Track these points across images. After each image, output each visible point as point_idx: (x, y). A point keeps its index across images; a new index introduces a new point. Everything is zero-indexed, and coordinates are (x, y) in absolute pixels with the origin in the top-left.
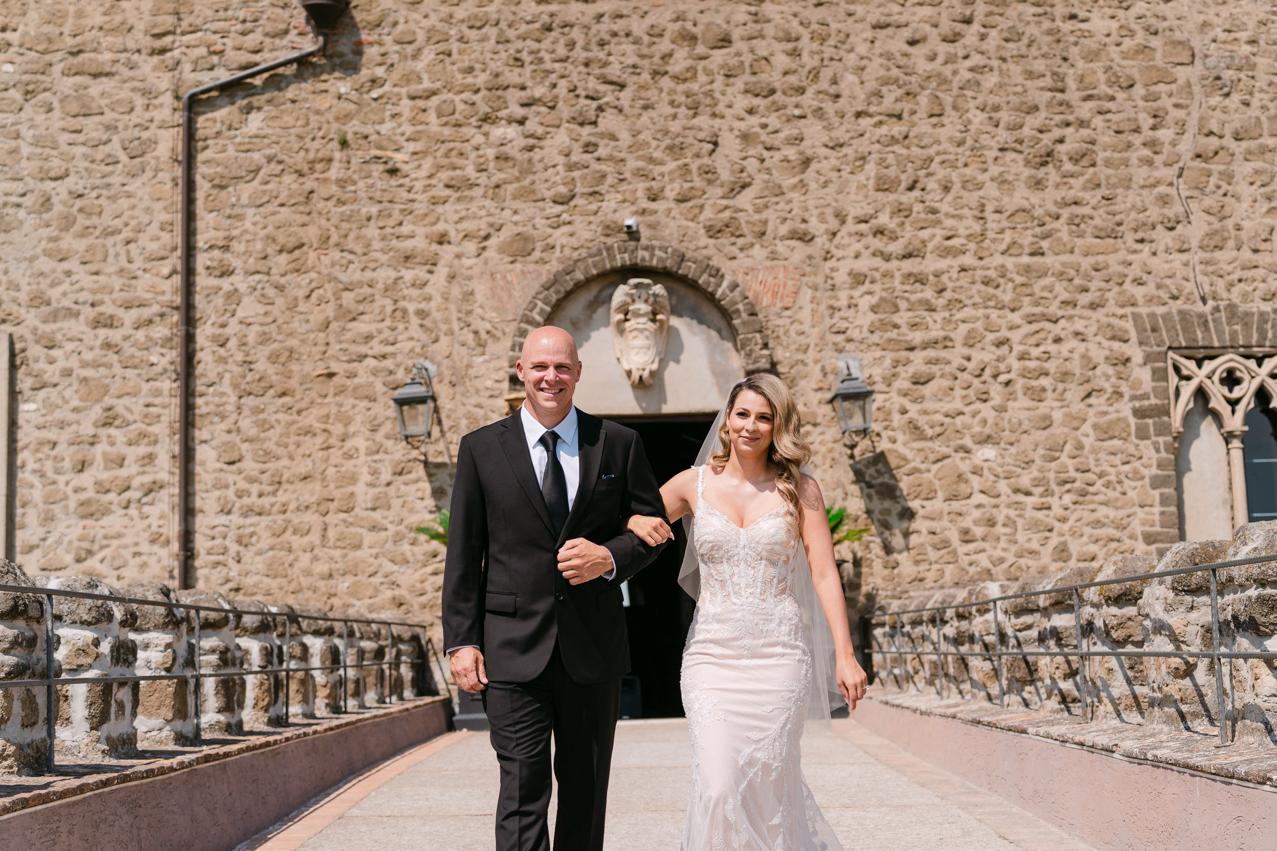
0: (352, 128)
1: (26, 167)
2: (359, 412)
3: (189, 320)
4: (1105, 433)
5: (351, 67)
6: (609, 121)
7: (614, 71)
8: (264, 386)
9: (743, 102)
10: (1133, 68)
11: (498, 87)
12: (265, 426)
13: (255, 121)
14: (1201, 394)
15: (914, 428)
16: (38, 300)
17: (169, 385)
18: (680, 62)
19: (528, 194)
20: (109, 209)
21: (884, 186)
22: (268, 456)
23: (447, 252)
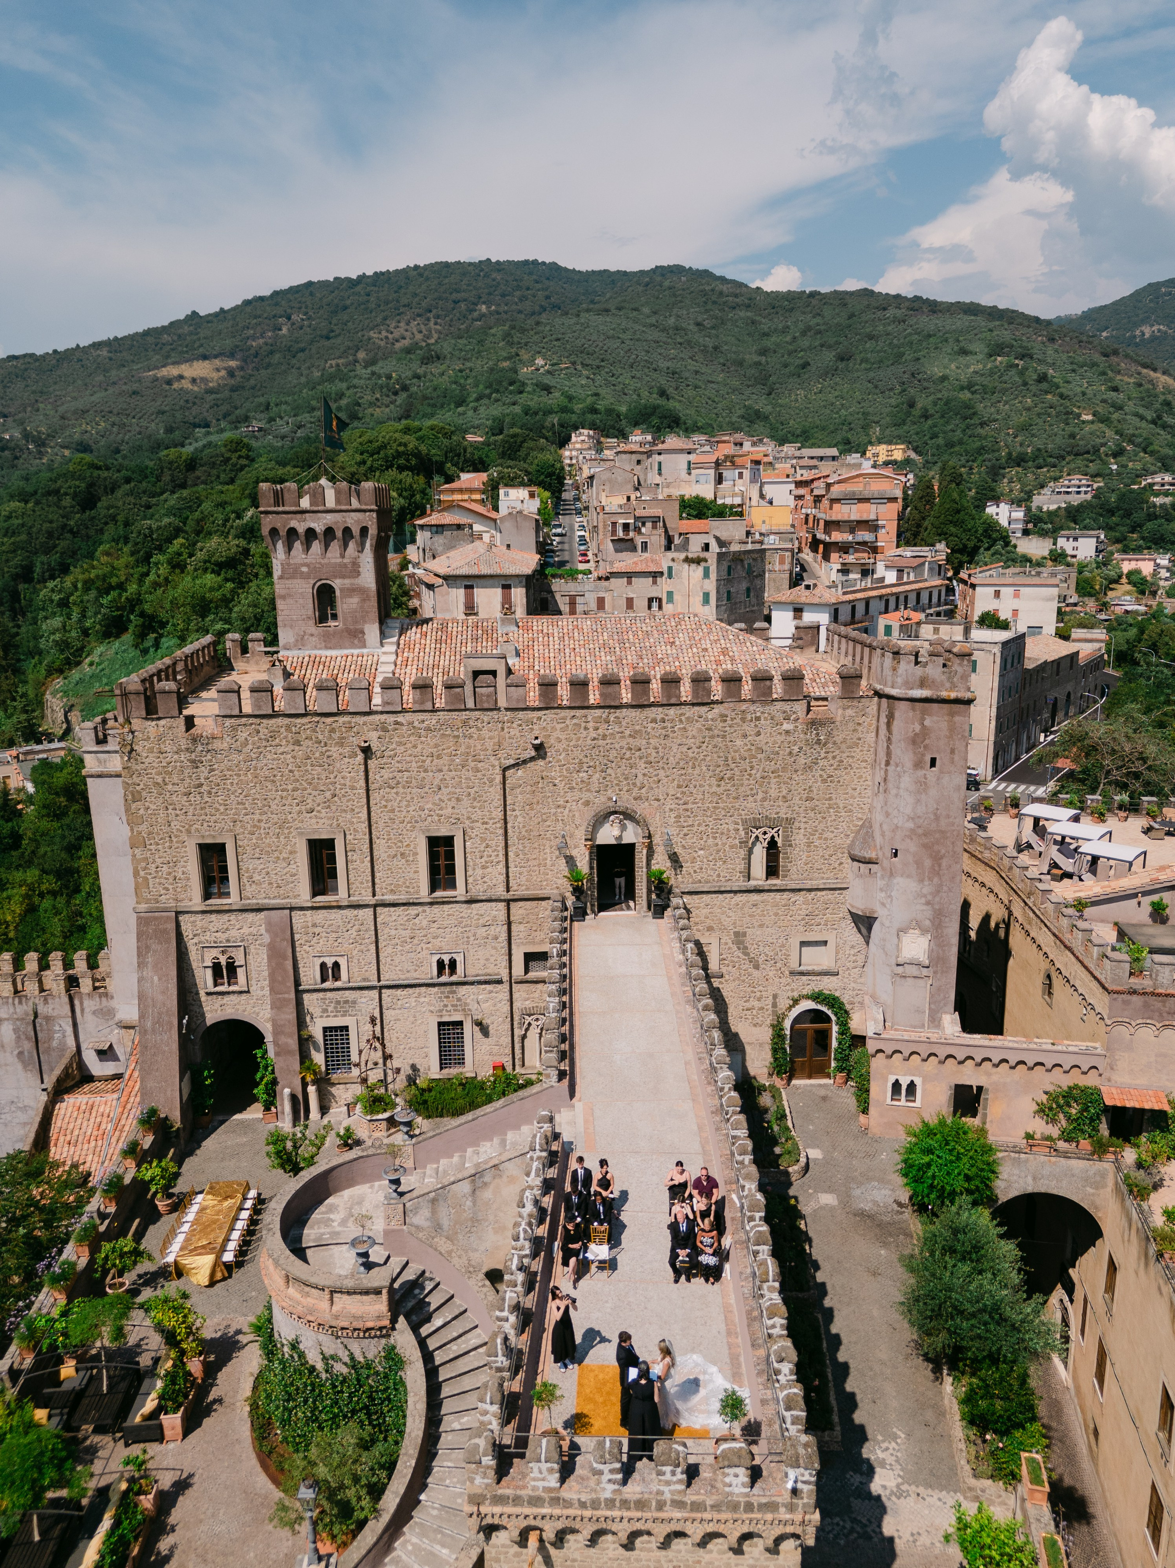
0: (544, 774)
1: (464, 785)
2: (548, 843)
3: (506, 823)
4: (731, 847)
5: (544, 758)
6: (609, 771)
7: (611, 758)
8: (524, 838)
9: (644, 765)
10: (746, 754)
11: (581, 763)
12: (525, 847)
13: (520, 773)
14: (757, 837)
15: (684, 847)
16: (469, 818)
17: (501, 838)
18: (628, 755)
19: (589, 790)
20: (485, 795)
21: (679, 786)
22: (526, 854)
23: (569, 805)
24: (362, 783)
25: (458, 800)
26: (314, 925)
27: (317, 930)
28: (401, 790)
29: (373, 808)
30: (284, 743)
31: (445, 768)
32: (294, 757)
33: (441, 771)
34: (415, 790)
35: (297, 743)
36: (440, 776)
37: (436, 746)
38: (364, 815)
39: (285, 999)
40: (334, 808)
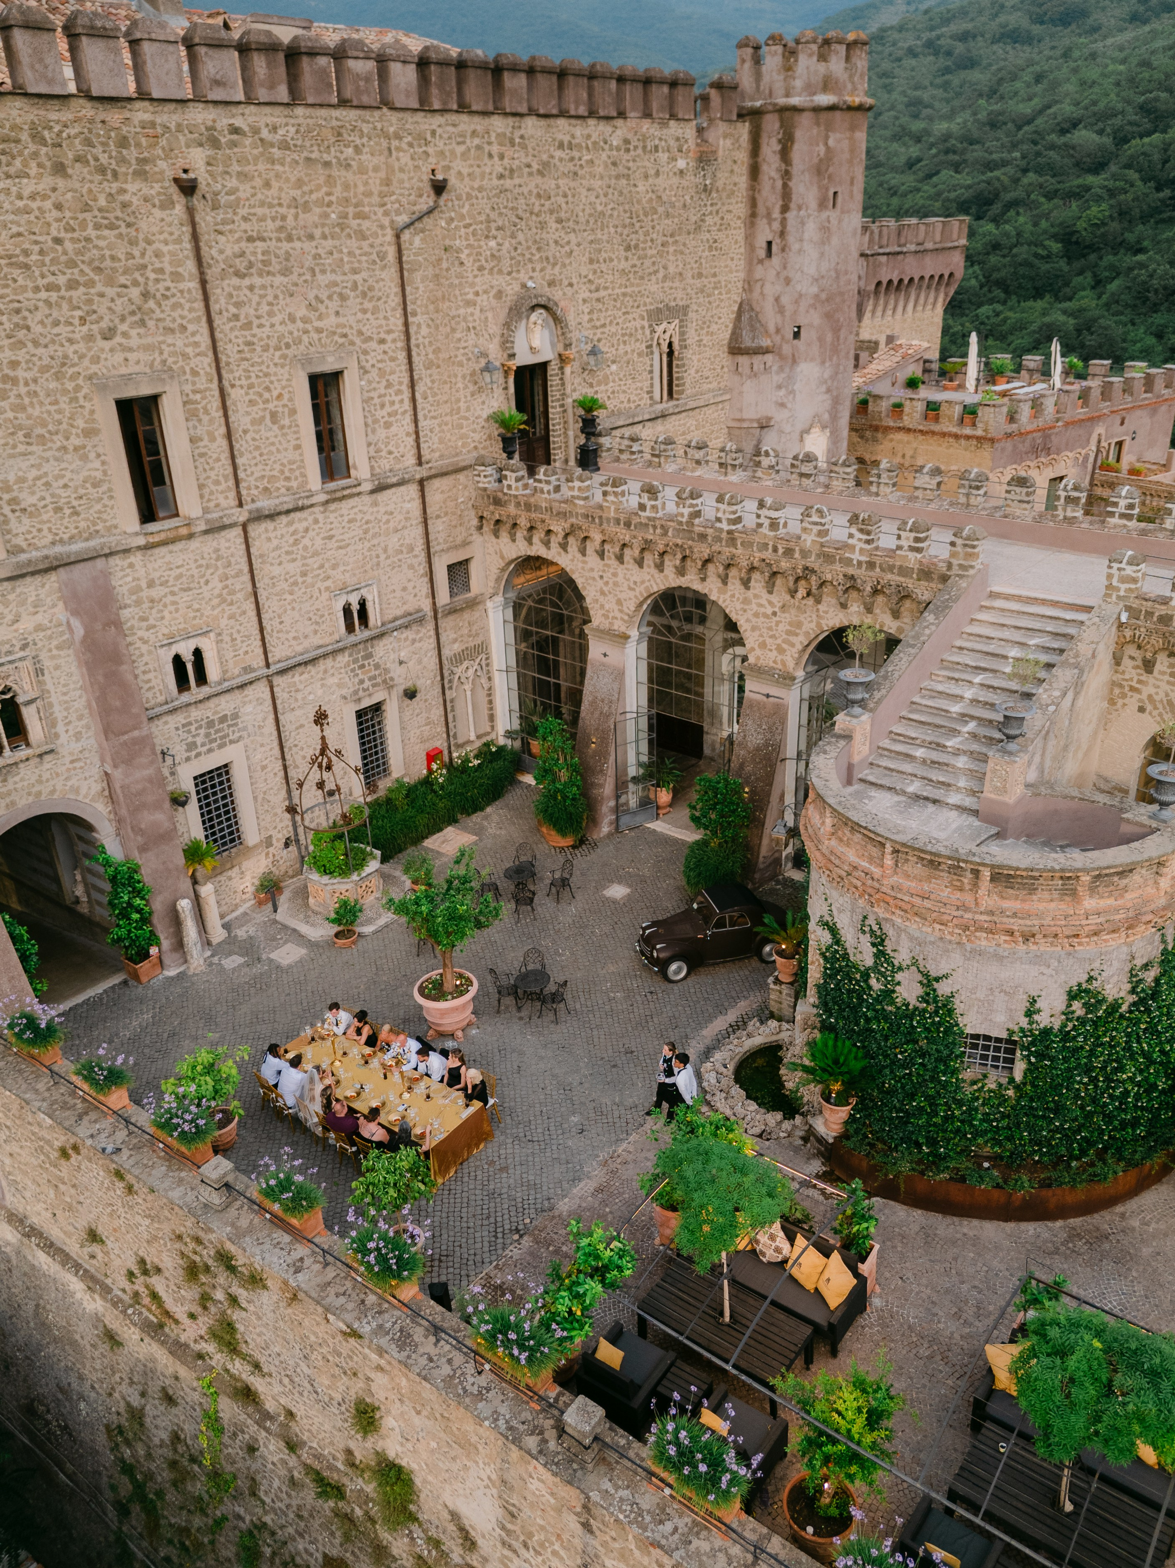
0: (447, 242)
1: (347, 268)
2: (460, 372)
3: (408, 337)
6: (519, 236)
7: (520, 212)
8: (432, 364)
9: (554, 226)
10: (648, 207)
11: (488, 221)
12: (433, 382)
13: (418, 239)
17: (405, 368)
18: (537, 206)
19: (500, 272)
20: (377, 286)
21: (591, 261)
22: (436, 394)
23: (479, 299)
24: (190, 266)
25: (343, 298)
26: (151, 584)
27: (157, 592)
28: (257, 281)
29: (217, 321)
30: (33, 170)
31: (317, 233)
32: (59, 207)
33: (311, 237)
34: (279, 280)
35: (60, 169)
36: (308, 246)
37: (299, 183)
38: (204, 339)
39: (135, 741)
40: (151, 324)
